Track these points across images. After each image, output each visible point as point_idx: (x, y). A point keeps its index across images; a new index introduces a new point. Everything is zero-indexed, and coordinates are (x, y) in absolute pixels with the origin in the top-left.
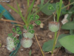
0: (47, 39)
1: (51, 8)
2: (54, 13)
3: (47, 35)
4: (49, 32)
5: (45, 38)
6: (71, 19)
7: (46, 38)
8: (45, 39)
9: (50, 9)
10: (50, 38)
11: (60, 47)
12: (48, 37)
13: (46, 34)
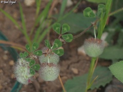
0: (69, 76)
1: (89, 14)
2: (93, 23)
3: (68, 68)
4: (71, 64)
5: (65, 74)
6: (112, 41)
7: (67, 73)
8: (66, 76)
9: (87, 16)
10: (75, 75)
11: (96, 88)
12: (72, 73)
13: (67, 66)
